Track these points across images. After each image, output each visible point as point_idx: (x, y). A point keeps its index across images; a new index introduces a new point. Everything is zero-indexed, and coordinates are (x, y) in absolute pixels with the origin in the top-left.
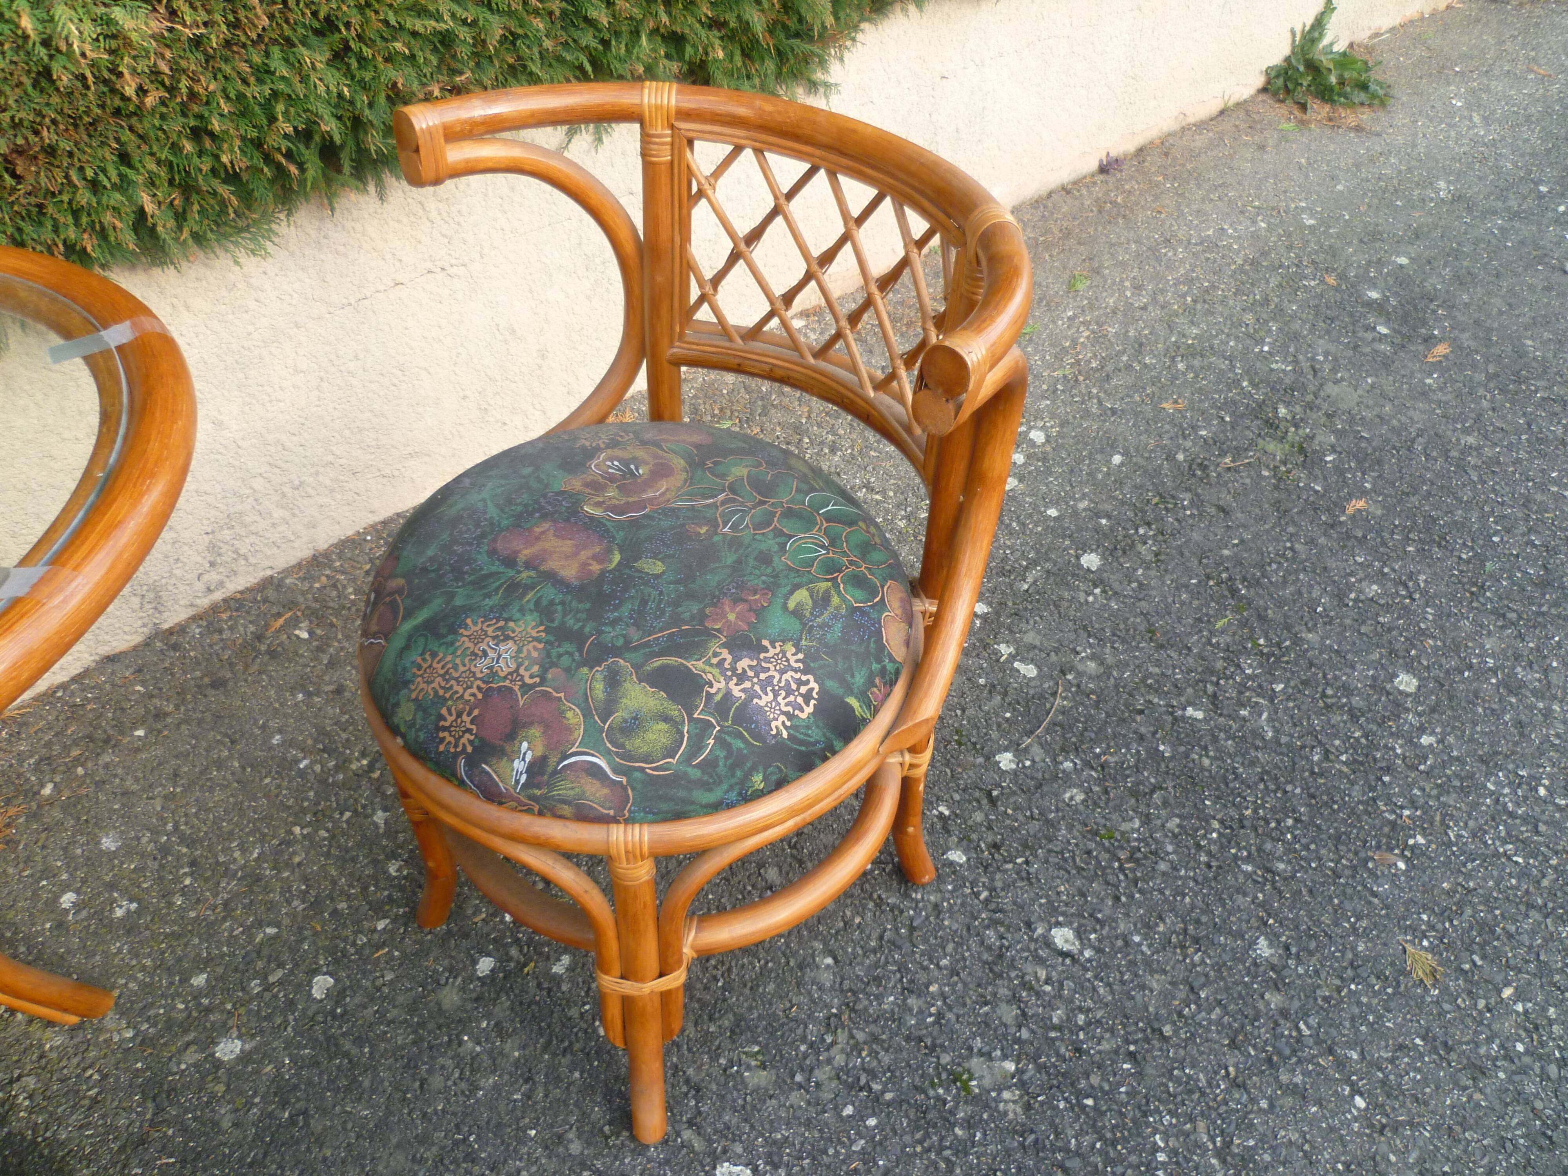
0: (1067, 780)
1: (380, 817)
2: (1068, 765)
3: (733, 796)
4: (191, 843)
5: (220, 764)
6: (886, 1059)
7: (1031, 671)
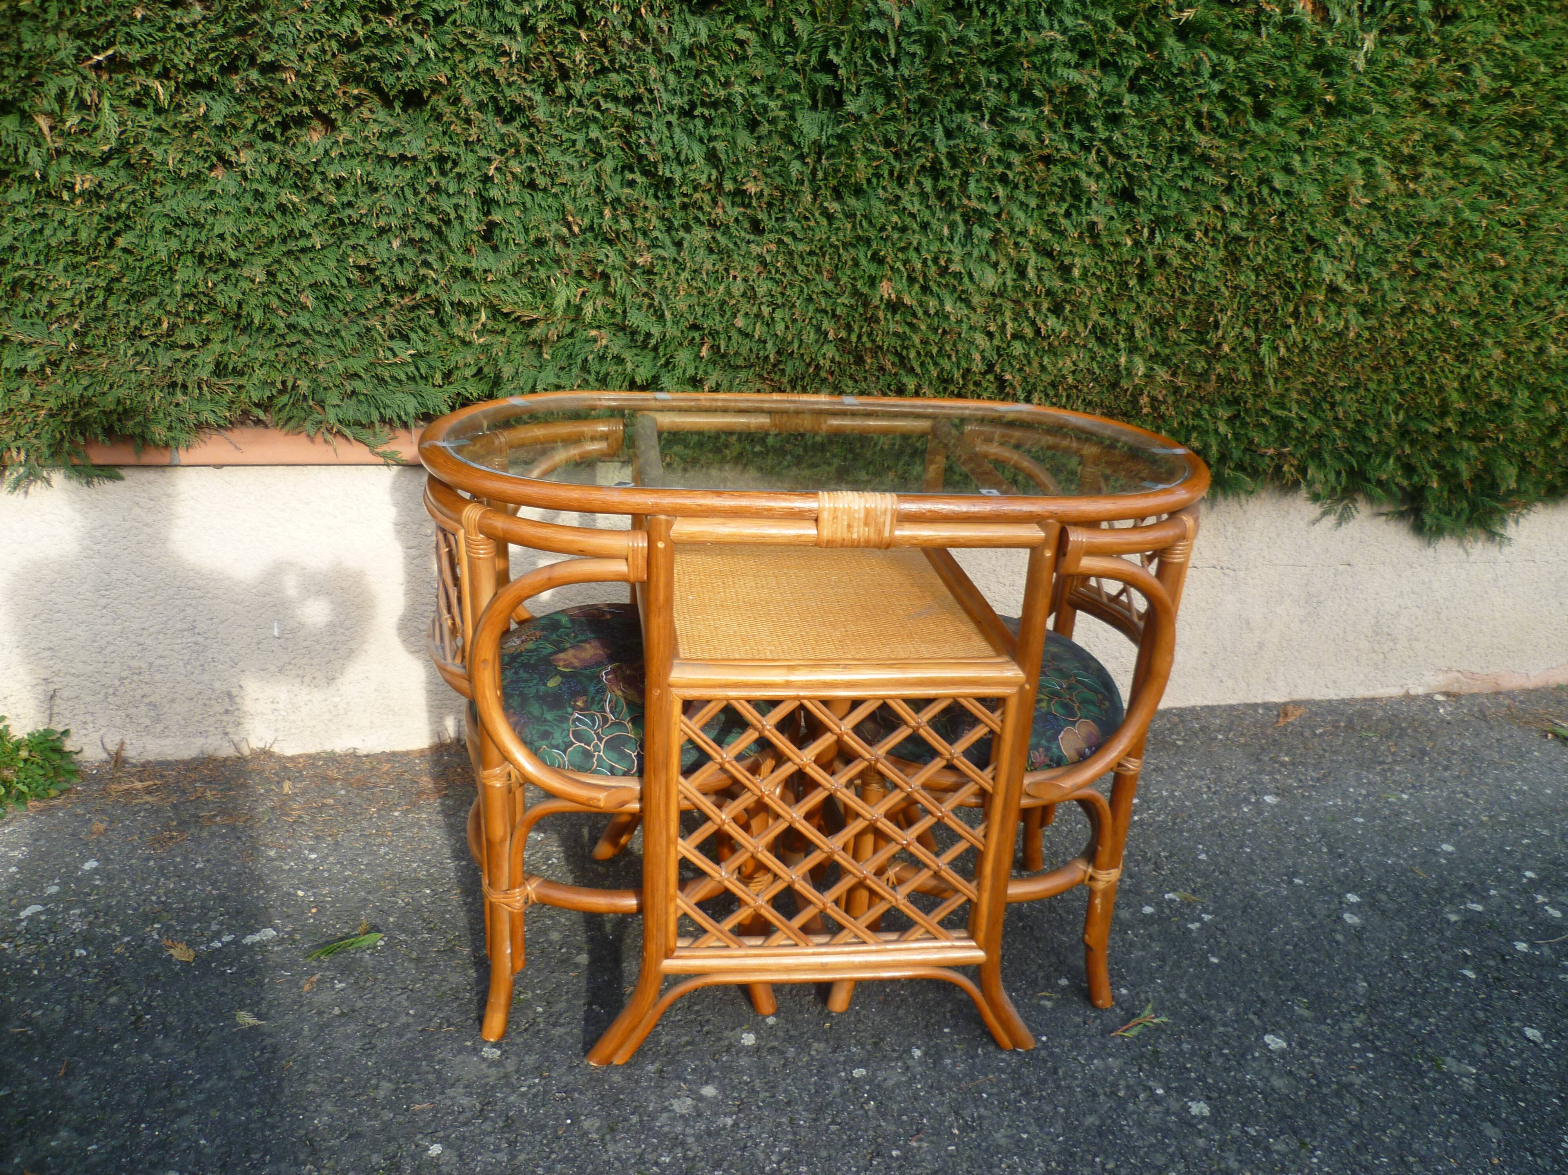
7: (1557, 914)
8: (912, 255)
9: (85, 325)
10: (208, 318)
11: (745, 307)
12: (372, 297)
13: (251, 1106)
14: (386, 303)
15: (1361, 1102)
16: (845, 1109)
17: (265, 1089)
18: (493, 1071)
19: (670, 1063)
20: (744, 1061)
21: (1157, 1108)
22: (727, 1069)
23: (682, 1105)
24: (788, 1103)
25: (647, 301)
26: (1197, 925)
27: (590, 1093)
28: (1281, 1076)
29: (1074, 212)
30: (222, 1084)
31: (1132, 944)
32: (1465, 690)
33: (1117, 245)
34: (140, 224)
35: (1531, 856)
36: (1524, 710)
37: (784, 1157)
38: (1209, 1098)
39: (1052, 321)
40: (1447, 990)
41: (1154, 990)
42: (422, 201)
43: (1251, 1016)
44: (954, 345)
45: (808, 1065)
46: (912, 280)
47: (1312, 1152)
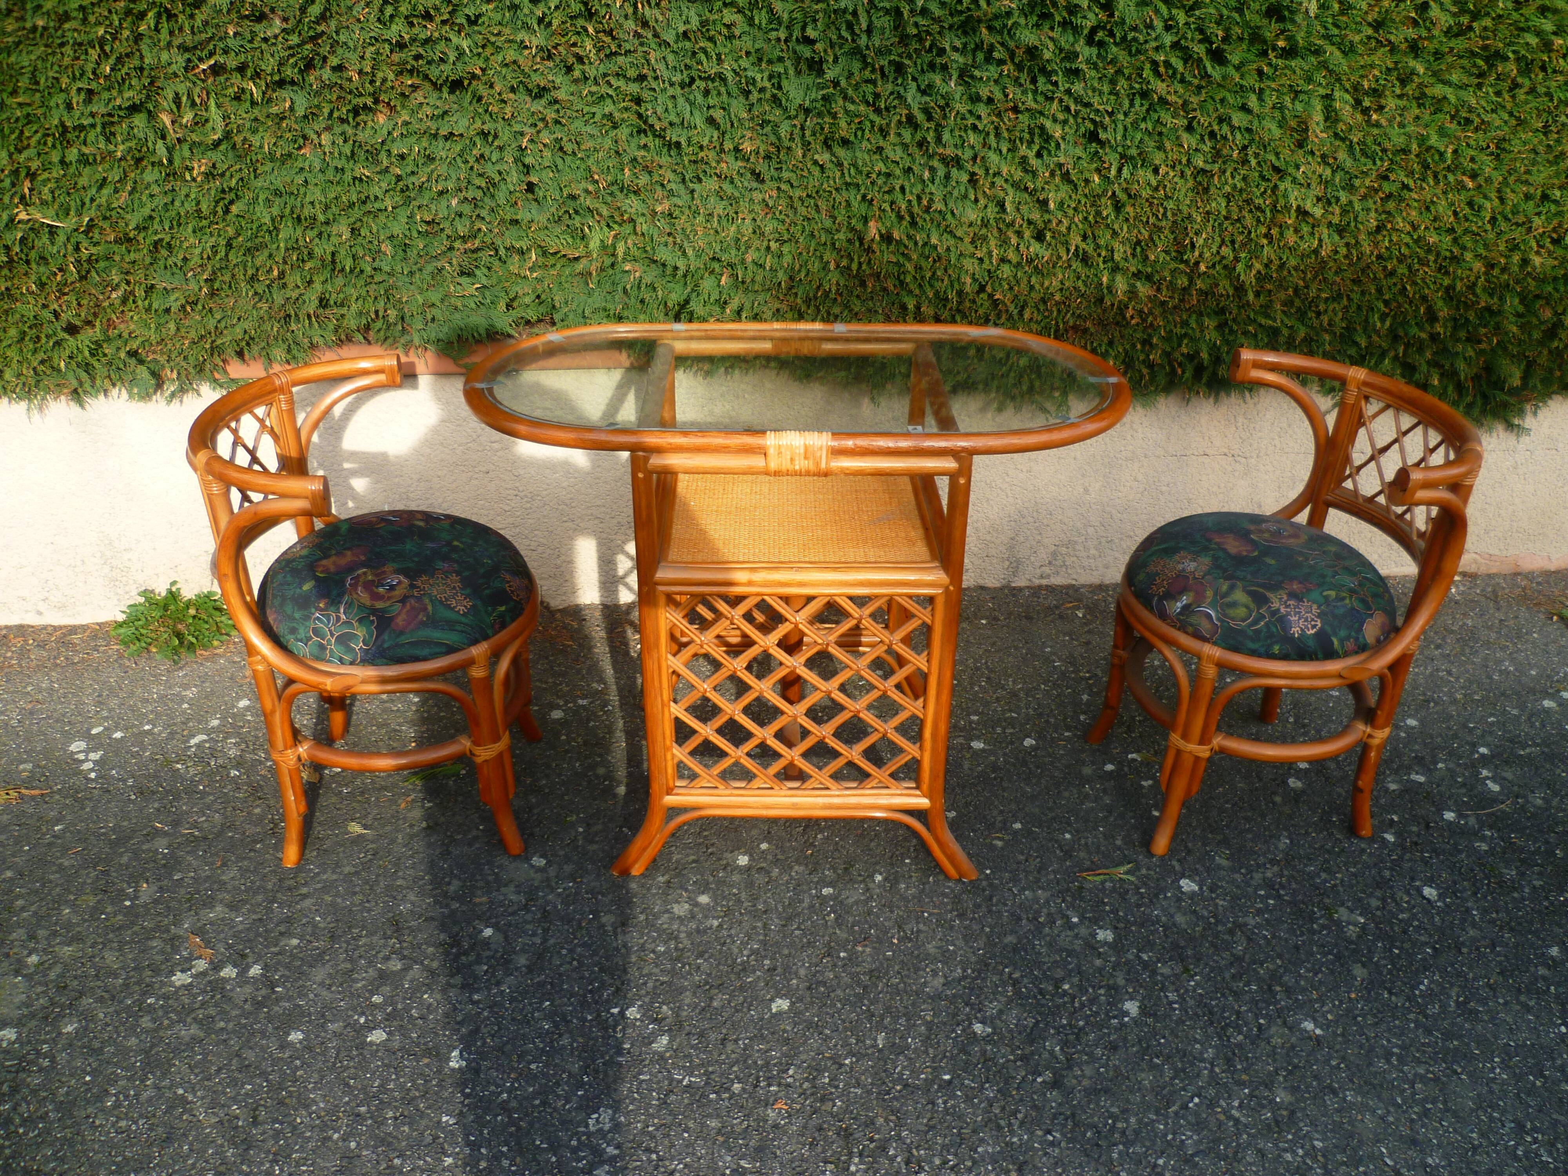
0: (1483, 839)
1: (1085, 697)
2: (1488, 833)
3: (1262, 650)
4: (991, 671)
5: (1016, 648)
6: (1294, 886)
7: (1496, 788)
8: (898, 195)
9: (214, 273)
10: (309, 265)
11: (756, 243)
12: (439, 245)
13: (355, 893)
14: (451, 248)
15: (1249, 939)
16: (809, 919)
17: (366, 882)
18: (539, 876)
19: (676, 876)
20: (736, 878)
21: (1069, 933)
22: (721, 883)
23: (681, 909)
24: (765, 912)
25: (671, 239)
26: (1150, 782)
27: (610, 897)
28: (1185, 914)
29: (1045, 153)
30: (335, 877)
31: (1087, 796)
32: (1483, 570)
33: (1087, 181)
34: (249, 195)
35: (1491, 733)
36: (1540, 592)
37: (753, 952)
38: (1116, 928)
39: (1035, 248)
40: (1363, 851)
41: (1095, 837)
42: (472, 168)
43: (1174, 863)
44: (946, 270)
45: (788, 882)
46: (900, 218)
47: (1192, 976)
